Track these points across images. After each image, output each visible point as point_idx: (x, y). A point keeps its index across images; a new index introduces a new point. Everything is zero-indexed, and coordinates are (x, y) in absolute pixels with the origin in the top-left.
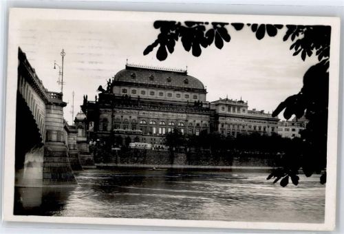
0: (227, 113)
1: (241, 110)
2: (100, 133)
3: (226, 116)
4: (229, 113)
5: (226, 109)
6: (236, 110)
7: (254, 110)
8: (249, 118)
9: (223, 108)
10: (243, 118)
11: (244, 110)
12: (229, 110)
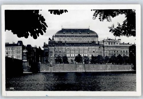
0: (108, 45)
1: (116, 43)
2: (49, 58)
3: (107, 47)
4: (109, 45)
5: (108, 43)
6: (113, 43)
7: (123, 43)
8: (120, 47)
9: (106, 43)
10: (117, 47)
11: (117, 43)
12: (109, 44)
